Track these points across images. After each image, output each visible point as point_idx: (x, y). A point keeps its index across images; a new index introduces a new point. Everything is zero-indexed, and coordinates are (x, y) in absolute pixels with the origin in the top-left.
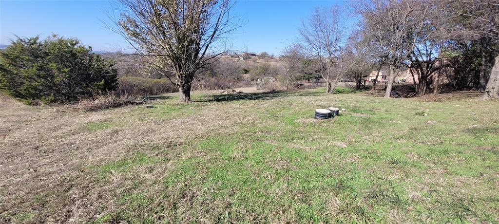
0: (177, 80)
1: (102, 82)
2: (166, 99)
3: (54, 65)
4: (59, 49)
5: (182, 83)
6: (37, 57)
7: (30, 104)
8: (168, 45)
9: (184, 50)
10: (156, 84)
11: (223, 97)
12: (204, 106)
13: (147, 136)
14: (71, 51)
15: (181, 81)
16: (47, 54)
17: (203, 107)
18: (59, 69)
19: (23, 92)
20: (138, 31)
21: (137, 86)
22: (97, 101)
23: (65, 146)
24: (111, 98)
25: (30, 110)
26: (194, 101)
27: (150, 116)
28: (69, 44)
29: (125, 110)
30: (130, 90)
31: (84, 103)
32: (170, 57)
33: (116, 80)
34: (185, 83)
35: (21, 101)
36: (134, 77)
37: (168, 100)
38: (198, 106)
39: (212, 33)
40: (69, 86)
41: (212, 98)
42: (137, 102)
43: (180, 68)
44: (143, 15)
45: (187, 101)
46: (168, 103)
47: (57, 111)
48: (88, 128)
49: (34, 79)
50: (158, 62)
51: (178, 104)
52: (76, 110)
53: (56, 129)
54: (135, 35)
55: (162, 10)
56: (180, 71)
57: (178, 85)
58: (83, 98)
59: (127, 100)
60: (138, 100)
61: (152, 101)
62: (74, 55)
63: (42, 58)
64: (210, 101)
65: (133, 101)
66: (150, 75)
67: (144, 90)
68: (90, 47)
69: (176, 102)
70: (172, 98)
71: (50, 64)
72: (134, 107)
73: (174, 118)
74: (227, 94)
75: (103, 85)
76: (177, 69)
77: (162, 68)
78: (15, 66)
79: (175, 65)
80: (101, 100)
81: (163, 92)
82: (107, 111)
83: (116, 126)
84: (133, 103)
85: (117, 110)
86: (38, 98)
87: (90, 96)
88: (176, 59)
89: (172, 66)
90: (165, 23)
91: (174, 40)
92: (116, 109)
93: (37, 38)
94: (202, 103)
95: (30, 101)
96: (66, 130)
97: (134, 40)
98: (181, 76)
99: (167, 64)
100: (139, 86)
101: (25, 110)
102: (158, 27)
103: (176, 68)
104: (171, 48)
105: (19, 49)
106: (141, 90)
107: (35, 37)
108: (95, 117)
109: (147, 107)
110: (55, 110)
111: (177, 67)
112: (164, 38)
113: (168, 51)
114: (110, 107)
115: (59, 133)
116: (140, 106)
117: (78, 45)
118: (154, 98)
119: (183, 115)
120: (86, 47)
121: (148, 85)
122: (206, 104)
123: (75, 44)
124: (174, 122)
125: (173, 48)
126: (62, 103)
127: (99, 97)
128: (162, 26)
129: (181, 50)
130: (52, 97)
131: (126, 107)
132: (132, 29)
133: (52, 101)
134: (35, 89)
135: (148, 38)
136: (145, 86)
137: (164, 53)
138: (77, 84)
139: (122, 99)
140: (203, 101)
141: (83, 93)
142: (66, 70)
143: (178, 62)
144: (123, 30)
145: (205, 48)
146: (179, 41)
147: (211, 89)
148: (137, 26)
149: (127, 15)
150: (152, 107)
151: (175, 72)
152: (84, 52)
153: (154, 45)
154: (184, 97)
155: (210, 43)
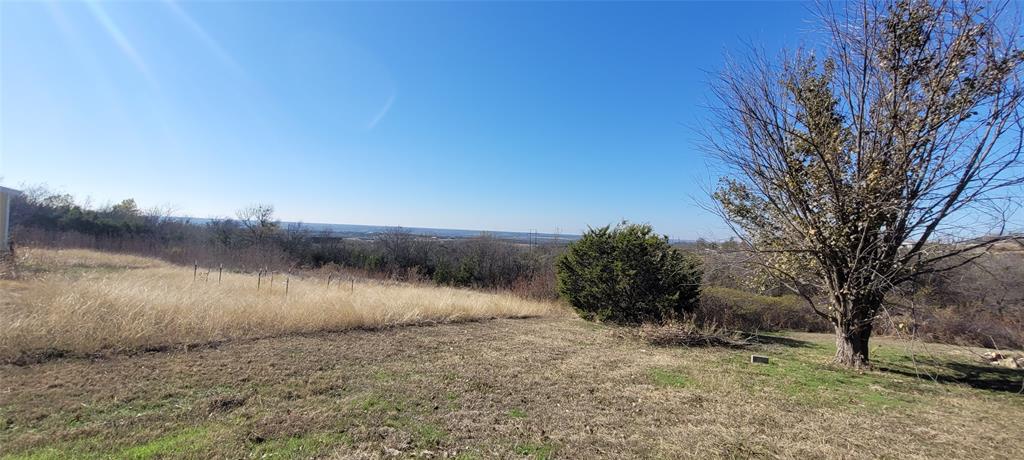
0: (831, 306)
1: (677, 296)
2: (798, 346)
3: (620, 264)
4: (629, 241)
5: (844, 315)
6: (603, 253)
7: (585, 318)
8: (813, 228)
9: (857, 239)
10: (770, 307)
11: (996, 376)
12: (921, 392)
13: (763, 432)
14: (641, 245)
15: (841, 309)
16: (613, 249)
17: (916, 395)
18: (623, 271)
19: (582, 300)
20: (748, 204)
21: (731, 308)
22: (665, 328)
23: (624, 401)
24: (689, 327)
25: (585, 327)
26: (883, 370)
27: (763, 382)
28: (639, 234)
29: (712, 355)
30: (717, 313)
31: (647, 328)
32: (815, 253)
33: (698, 294)
34: (854, 317)
35: (577, 312)
36: (727, 290)
37: (801, 350)
38: (897, 386)
39: (953, 189)
40: (630, 296)
41: (951, 372)
42: (733, 342)
43: (842, 279)
44: (761, 174)
45: (857, 363)
46: (802, 358)
47: (614, 335)
48: (652, 378)
49: (596, 284)
50: (782, 263)
51: (830, 368)
52: (636, 338)
53: (613, 365)
54: (742, 212)
55: (804, 160)
56: (841, 287)
57: (835, 320)
58: (647, 320)
59: (715, 335)
60: (736, 339)
61: (765, 347)
62: (643, 249)
63: (608, 254)
64: (942, 379)
65: (726, 339)
66: (763, 289)
67: (744, 317)
68: (666, 237)
69: (827, 360)
70: (812, 346)
71: (616, 263)
72: (728, 353)
73: (827, 404)
74: (1013, 366)
75: (677, 301)
76: (831, 282)
77: (793, 278)
78: (581, 264)
79: (829, 272)
80: (672, 328)
81: (785, 327)
82: (680, 351)
83: (698, 386)
84: (726, 345)
85: (696, 351)
86: (594, 310)
87: (657, 318)
88: (833, 259)
89: (818, 274)
90: (810, 185)
91: (830, 218)
92: (693, 349)
93: (608, 228)
94: (910, 379)
95: (586, 313)
96: (624, 371)
97: (738, 222)
98: (842, 299)
99: (804, 268)
100: (735, 308)
101: (582, 326)
102: (793, 194)
103: (830, 278)
104: (821, 234)
105: (588, 243)
106: (738, 316)
107: (605, 226)
108: (663, 358)
109: (755, 359)
110: (611, 332)
111: (834, 276)
112: (805, 214)
113: (812, 241)
114: (686, 343)
115: (615, 374)
116: (738, 352)
117: (651, 234)
118: (767, 341)
119: (851, 402)
120: (661, 237)
121: (754, 307)
122: (924, 385)
123: (647, 233)
124: (827, 415)
125: (826, 234)
126: (621, 324)
127: (669, 321)
128: (801, 190)
129: (849, 240)
130: (609, 312)
131: (711, 348)
132: (737, 202)
133: (609, 318)
134: (594, 297)
135: (766, 216)
136: (749, 308)
137: (801, 246)
138: (642, 295)
139: (707, 333)
140: (915, 375)
141: (648, 312)
142: (632, 272)
143: (837, 265)
144: (721, 206)
145: (924, 230)
146: (843, 217)
147: (936, 339)
148: (747, 196)
149: (731, 178)
150: (765, 361)
151: (826, 286)
152: (659, 245)
153: (777, 228)
154: (850, 352)
155: (943, 215)
